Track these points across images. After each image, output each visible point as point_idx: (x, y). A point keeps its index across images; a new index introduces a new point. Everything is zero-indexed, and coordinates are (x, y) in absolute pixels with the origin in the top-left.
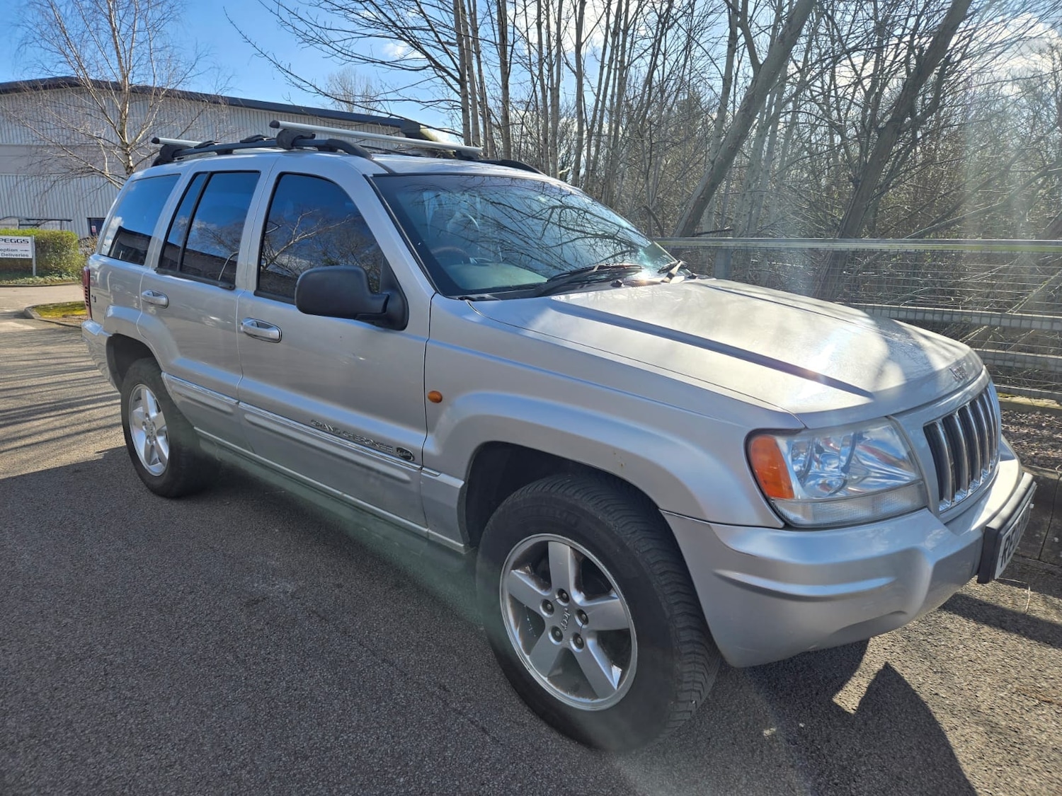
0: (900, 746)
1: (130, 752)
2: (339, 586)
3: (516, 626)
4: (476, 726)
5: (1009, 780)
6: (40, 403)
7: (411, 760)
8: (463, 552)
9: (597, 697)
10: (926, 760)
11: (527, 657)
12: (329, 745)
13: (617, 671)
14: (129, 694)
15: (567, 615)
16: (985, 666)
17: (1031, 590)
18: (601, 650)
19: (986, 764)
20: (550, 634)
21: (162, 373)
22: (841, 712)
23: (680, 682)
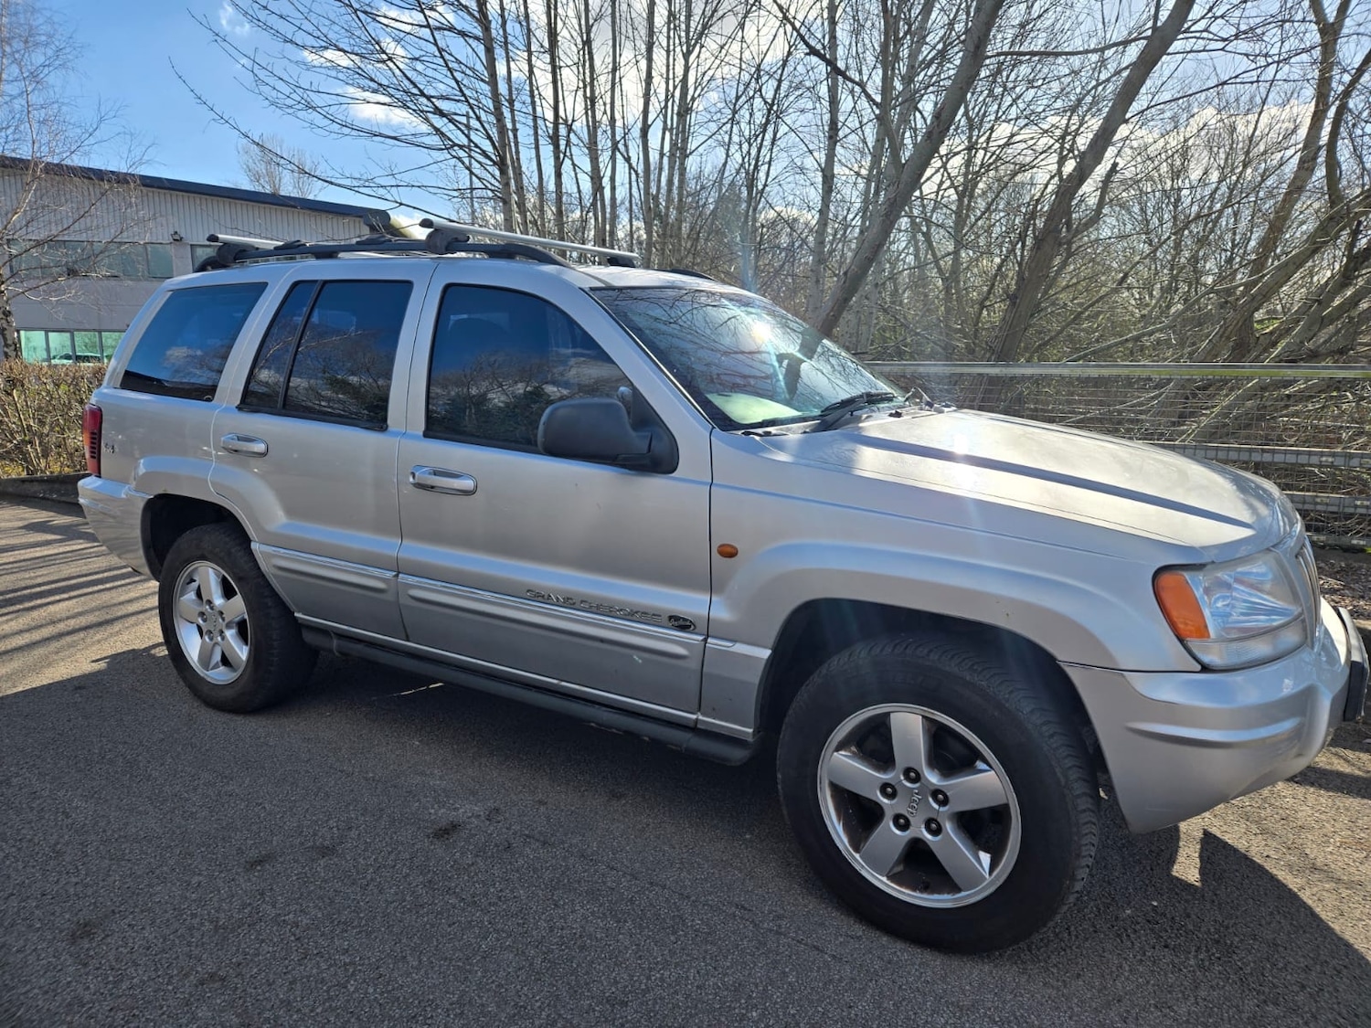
0: (1260, 913)
2: (541, 802)
3: (839, 820)
4: (806, 945)
7: (752, 991)
8: (750, 739)
9: (959, 890)
10: (1291, 924)
11: (857, 856)
12: (643, 987)
13: (986, 857)
15: (916, 797)
16: (1300, 823)
18: (963, 833)
20: (891, 824)
21: (252, 544)
22: (1186, 884)
23: (1078, 856)
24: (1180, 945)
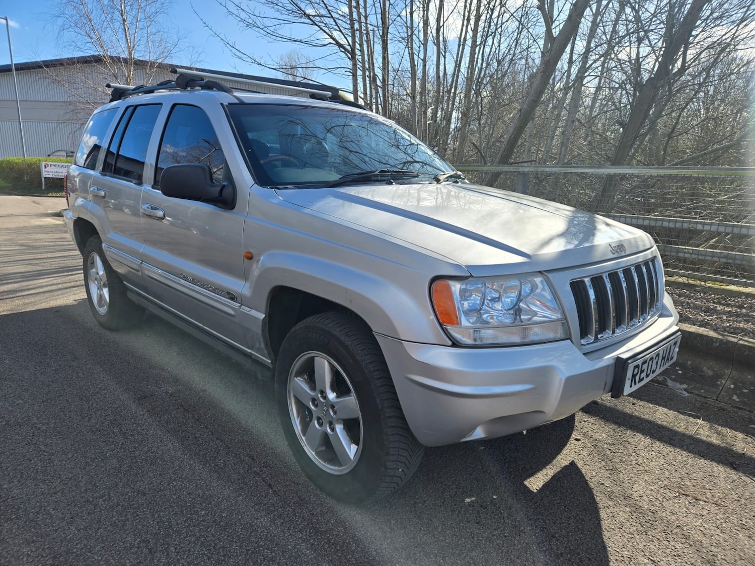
0: (562, 516)
1: (32, 483)
3: (298, 417)
4: (266, 483)
5: (635, 544)
6: (48, 268)
7: (214, 501)
8: (271, 366)
9: (341, 466)
10: (578, 526)
11: (304, 438)
12: (162, 488)
13: (354, 448)
14: (43, 448)
16: (647, 468)
17: (703, 420)
18: (345, 433)
19: (622, 532)
20: (316, 422)
21: (102, 243)
22: (527, 490)
23: (388, 454)
24: (488, 524)
